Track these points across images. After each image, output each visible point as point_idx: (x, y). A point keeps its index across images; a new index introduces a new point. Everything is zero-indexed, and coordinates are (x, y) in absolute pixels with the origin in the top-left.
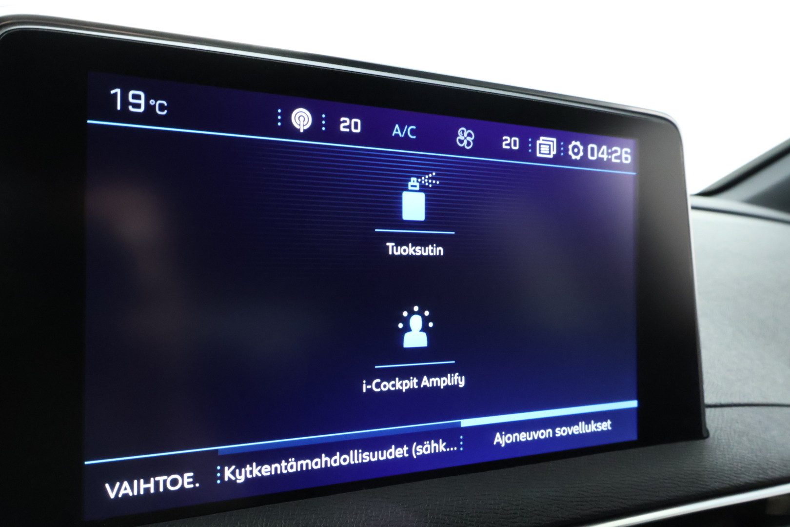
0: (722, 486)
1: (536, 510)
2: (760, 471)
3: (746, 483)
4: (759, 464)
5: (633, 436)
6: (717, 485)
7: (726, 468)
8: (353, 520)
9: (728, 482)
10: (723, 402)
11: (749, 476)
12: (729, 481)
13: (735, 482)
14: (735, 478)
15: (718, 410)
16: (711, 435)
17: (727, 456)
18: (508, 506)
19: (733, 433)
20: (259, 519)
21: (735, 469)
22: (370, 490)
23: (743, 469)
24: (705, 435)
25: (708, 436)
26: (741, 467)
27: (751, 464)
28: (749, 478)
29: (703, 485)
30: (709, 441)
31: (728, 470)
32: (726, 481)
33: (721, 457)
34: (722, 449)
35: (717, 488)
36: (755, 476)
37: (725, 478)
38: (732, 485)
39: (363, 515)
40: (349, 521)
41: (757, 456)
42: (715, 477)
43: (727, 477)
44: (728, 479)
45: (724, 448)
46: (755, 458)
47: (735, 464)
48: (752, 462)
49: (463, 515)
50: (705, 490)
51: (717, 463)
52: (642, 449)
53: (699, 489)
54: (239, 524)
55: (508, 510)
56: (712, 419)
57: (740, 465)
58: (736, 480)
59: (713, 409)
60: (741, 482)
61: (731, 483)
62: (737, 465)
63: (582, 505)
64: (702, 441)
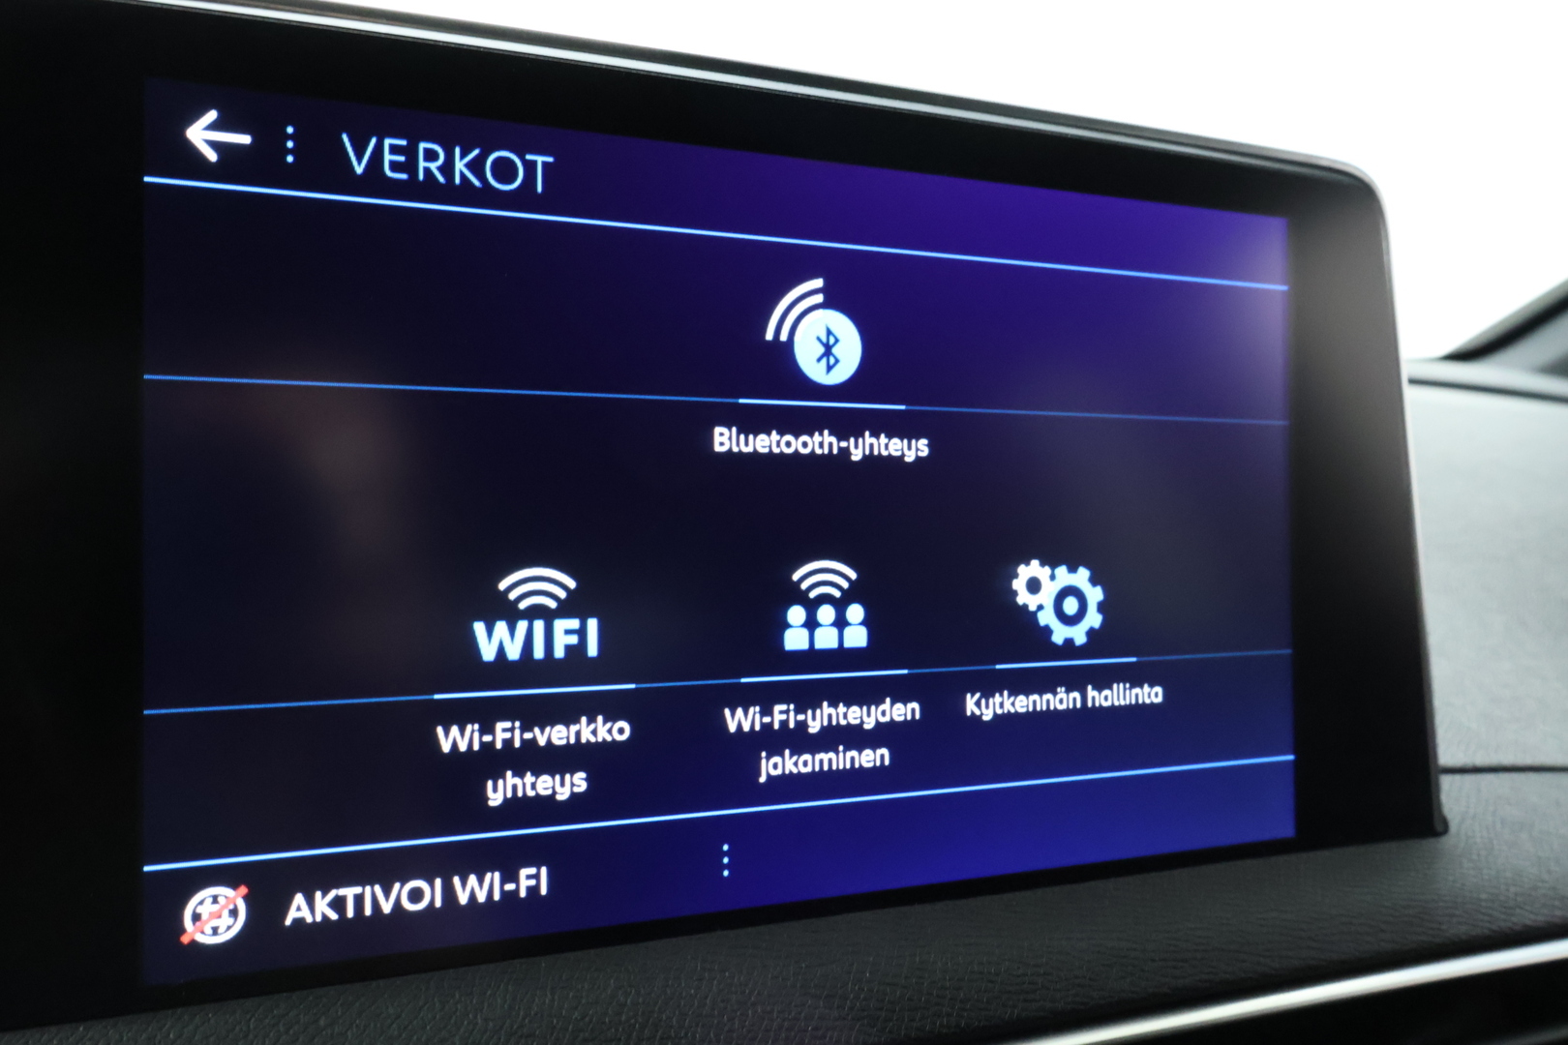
0: (1474, 933)
1: (1076, 977)
2: (1557, 903)
3: (1526, 926)
4: (1554, 889)
5: (1286, 830)
6: (1461, 930)
7: (1483, 896)
8: (693, 991)
9: (1488, 925)
10: (1480, 760)
11: (1531, 912)
12: (1490, 922)
13: (1502, 924)
14: (1503, 917)
15: (1469, 778)
16: (1453, 827)
17: (1485, 871)
18: (1019, 968)
19: (1499, 826)
20: (499, 987)
21: (1502, 898)
22: (731, 933)
23: (1519, 899)
24: (1439, 828)
25: (1445, 829)
26: (1516, 894)
27: (1535, 888)
28: (1532, 917)
29: (1432, 929)
30: (1447, 842)
31: (1486, 900)
32: (1482, 921)
33: (1472, 872)
34: (1475, 857)
35: (1464, 937)
36: (1546, 911)
37: (1481, 917)
38: (1494, 931)
39: (715, 982)
40: (684, 994)
41: (1549, 872)
42: (1457, 912)
43: (1484, 914)
44: (1486, 918)
45: (1479, 855)
46: (1546, 877)
47: (1503, 887)
48: (1540, 884)
49: (923, 984)
50: (1438, 940)
51: (1463, 885)
52: (1304, 856)
53: (1424, 938)
54: (457, 996)
55: (1019, 976)
56: (1454, 796)
57: (1513, 889)
58: (1505, 920)
59: (1457, 777)
60: (1514, 923)
61: (1494, 927)
62: (1508, 890)
63: (1175, 968)
64: (1432, 840)
